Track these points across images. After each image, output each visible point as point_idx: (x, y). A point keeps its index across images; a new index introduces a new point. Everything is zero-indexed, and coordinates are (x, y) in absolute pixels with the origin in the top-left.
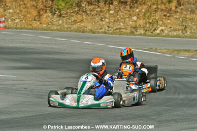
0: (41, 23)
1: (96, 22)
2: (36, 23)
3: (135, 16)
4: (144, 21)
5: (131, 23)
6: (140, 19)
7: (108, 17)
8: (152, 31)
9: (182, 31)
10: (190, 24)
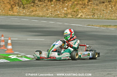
0: (13, 12)
1: (44, 11)
2: (11, 12)
3: (66, 7)
4: (71, 10)
5: (63, 11)
6: (69, 9)
7: (50, 8)
8: (76, 16)
9: (92, 16)
10: (96, 12)
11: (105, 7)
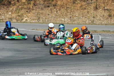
3: (10, 12)
4: (16, 15)
5: (8, 16)
6: (13, 14)
8: (21, 20)
9: (38, 20)
10: (41, 16)
11: (51, 11)
